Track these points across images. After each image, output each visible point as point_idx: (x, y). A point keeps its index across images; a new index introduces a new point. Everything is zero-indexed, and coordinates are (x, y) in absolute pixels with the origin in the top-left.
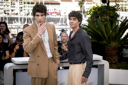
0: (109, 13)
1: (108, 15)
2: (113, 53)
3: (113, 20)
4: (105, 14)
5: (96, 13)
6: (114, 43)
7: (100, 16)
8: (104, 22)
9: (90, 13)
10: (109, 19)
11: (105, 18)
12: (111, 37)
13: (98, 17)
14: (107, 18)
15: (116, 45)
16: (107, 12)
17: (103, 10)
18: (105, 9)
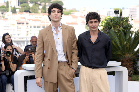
0: (122, 24)
1: (121, 26)
2: (128, 65)
3: (126, 31)
4: (118, 25)
5: (109, 25)
6: (128, 54)
7: (113, 27)
8: (117, 33)
9: (102, 25)
10: (123, 30)
11: (118, 29)
12: (126, 48)
13: (111, 28)
14: (120, 29)
15: (131, 56)
16: (120, 23)
17: (115, 21)
18: (118, 20)
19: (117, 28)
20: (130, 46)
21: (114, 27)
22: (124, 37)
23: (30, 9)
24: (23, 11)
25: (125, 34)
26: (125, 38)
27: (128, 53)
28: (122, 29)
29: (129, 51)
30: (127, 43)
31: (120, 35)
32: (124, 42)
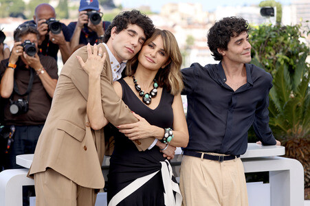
0: (283, 44)
1: (281, 50)
2: (300, 155)
3: (295, 62)
4: (272, 46)
6: (301, 127)
7: (257, 53)
8: (269, 68)
10: (285, 60)
11: (271, 57)
12: (294, 108)
13: (253, 54)
14: (277, 58)
16: (277, 41)
17: (264, 35)
18: (272, 33)
19: (270, 54)
20: (305, 102)
21: (262, 53)
22: (289, 81)
23: (23, 8)
24: (7, 13)
25: (292, 71)
26: (291, 83)
27: (301, 123)
28: (283, 59)
29: (303, 118)
30: (297, 96)
31: (277, 74)
32: (290, 93)
